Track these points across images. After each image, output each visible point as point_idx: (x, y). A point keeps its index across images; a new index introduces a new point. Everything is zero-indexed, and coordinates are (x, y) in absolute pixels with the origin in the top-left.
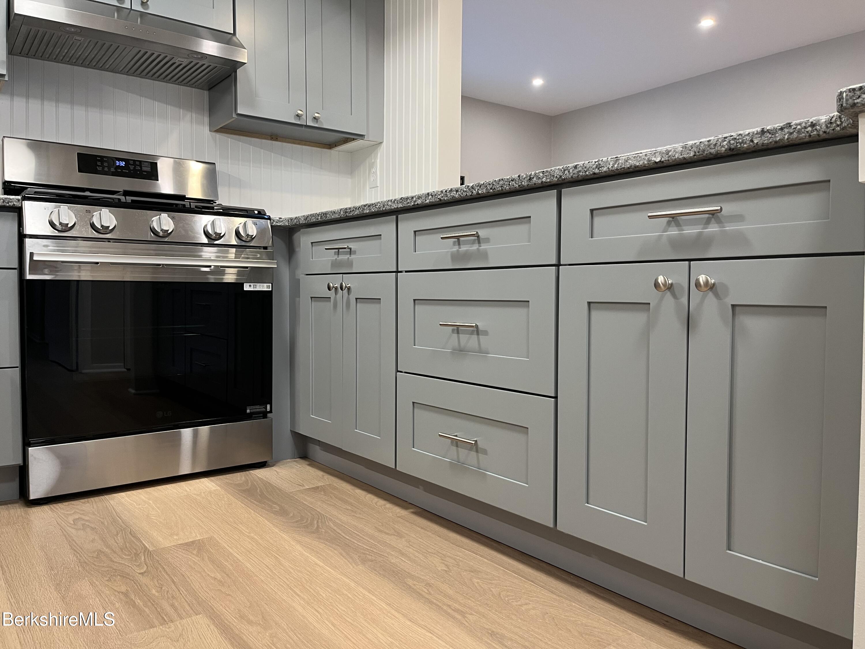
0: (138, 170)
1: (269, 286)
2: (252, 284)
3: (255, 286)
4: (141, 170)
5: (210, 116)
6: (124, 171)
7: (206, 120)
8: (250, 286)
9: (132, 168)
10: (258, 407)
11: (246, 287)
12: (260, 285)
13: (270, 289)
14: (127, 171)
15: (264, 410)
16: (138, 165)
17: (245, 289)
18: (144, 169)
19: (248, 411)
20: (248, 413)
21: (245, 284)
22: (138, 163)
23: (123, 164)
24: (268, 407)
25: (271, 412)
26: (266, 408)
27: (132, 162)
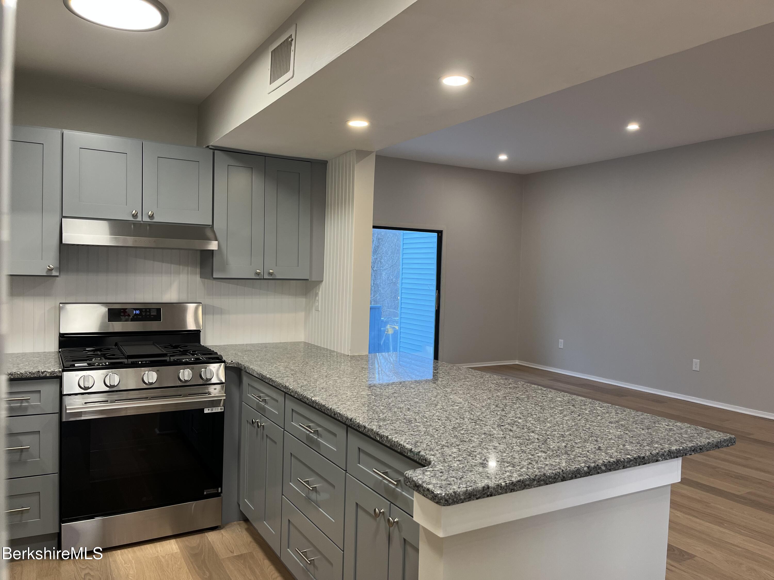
0: (148, 315)
1: (222, 408)
2: (210, 409)
3: (212, 410)
4: (150, 315)
5: (201, 268)
6: (138, 317)
7: (198, 270)
8: (209, 410)
9: (144, 314)
10: (212, 490)
11: (206, 411)
12: (215, 409)
13: (223, 411)
14: (141, 317)
15: (217, 491)
16: (148, 312)
17: (205, 412)
18: (152, 314)
19: (205, 493)
20: (205, 495)
21: (205, 409)
22: (148, 310)
23: (138, 312)
24: (220, 489)
25: (221, 492)
26: (218, 490)
27: (144, 310)
